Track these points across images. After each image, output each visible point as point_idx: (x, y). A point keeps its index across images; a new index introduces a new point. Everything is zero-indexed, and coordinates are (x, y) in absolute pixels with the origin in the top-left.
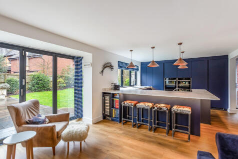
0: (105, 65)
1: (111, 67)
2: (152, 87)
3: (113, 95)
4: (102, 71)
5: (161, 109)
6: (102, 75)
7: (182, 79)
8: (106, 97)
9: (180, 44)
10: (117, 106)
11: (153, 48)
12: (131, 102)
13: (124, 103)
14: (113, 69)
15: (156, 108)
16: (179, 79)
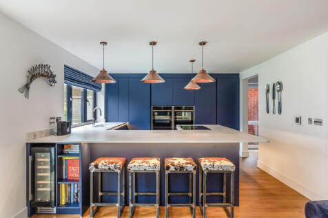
0: (34, 69)
1: (50, 78)
2: (127, 123)
3: (61, 148)
4: (27, 87)
5: (182, 168)
6: (27, 96)
7: (180, 108)
8: (38, 154)
9: (203, 44)
10: (71, 175)
11: (153, 43)
12: (112, 160)
13: (96, 166)
14: (54, 82)
15: (172, 168)
16: (176, 108)
